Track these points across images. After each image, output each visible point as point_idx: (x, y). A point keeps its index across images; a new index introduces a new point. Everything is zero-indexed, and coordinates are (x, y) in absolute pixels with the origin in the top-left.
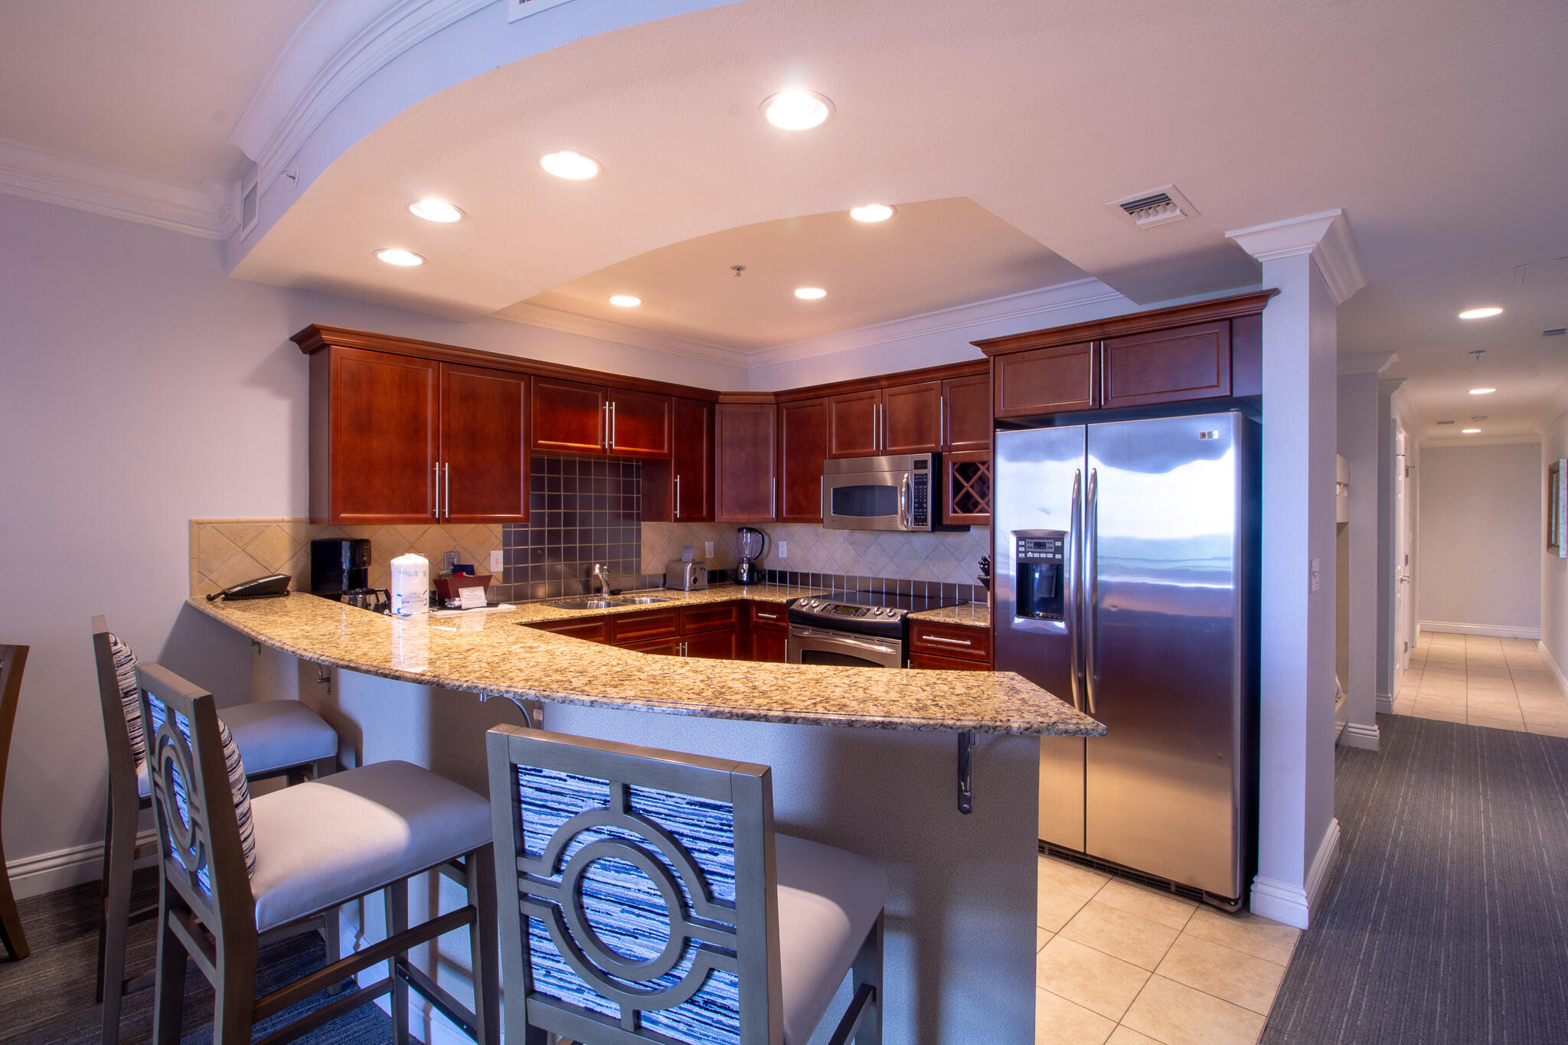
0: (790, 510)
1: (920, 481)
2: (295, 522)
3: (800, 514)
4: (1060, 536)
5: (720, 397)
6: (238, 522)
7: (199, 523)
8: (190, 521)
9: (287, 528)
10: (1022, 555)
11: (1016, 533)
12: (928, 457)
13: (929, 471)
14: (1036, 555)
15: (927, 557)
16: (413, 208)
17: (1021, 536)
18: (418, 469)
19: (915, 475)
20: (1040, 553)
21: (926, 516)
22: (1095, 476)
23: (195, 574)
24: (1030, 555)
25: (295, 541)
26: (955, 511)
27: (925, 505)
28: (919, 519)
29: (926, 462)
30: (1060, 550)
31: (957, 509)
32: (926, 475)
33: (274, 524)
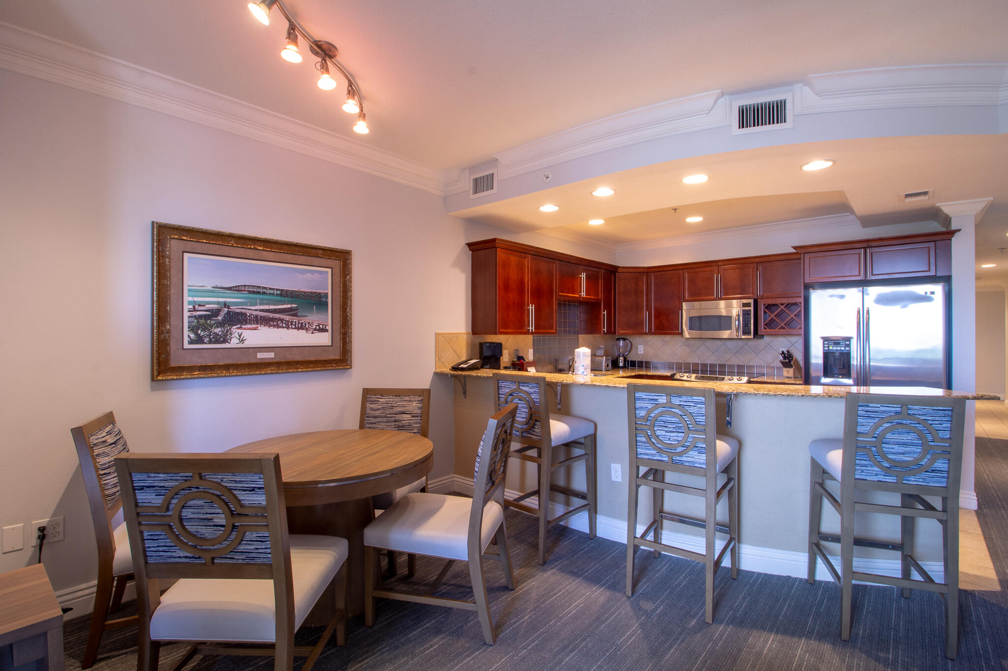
0: (656, 328)
1: (746, 314)
2: (468, 334)
3: (663, 330)
4: (849, 339)
5: (619, 269)
6: (450, 334)
7: (439, 334)
8: (436, 333)
9: (465, 336)
10: (826, 348)
11: (822, 338)
12: (751, 301)
13: (752, 308)
14: (834, 348)
15: (736, 352)
16: (594, 193)
17: (825, 339)
18: (521, 307)
19: (743, 310)
20: (837, 347)
21: (750, 331)
22: (868, 312)
23: (437, 359)
24: (831, 348)
25: (468, 343)
26: (765, 328)
27: (749, 325)
28: (747, 332)
29: (750, 303)
30: (849, 346)
31: (766, 328)
32: (750, 310)
33: (461, 335)
